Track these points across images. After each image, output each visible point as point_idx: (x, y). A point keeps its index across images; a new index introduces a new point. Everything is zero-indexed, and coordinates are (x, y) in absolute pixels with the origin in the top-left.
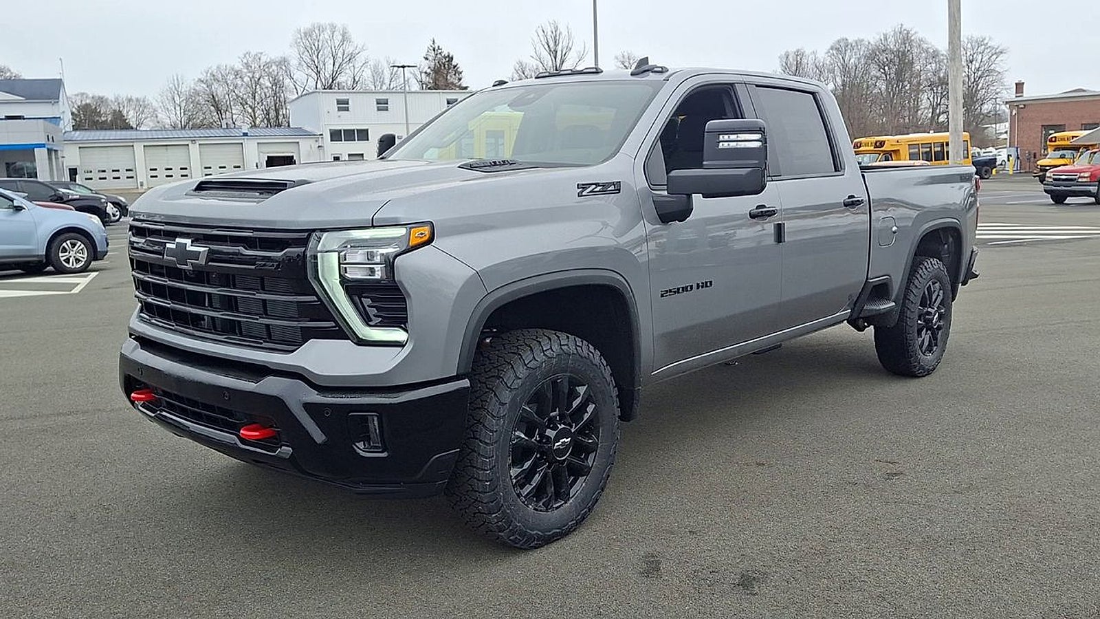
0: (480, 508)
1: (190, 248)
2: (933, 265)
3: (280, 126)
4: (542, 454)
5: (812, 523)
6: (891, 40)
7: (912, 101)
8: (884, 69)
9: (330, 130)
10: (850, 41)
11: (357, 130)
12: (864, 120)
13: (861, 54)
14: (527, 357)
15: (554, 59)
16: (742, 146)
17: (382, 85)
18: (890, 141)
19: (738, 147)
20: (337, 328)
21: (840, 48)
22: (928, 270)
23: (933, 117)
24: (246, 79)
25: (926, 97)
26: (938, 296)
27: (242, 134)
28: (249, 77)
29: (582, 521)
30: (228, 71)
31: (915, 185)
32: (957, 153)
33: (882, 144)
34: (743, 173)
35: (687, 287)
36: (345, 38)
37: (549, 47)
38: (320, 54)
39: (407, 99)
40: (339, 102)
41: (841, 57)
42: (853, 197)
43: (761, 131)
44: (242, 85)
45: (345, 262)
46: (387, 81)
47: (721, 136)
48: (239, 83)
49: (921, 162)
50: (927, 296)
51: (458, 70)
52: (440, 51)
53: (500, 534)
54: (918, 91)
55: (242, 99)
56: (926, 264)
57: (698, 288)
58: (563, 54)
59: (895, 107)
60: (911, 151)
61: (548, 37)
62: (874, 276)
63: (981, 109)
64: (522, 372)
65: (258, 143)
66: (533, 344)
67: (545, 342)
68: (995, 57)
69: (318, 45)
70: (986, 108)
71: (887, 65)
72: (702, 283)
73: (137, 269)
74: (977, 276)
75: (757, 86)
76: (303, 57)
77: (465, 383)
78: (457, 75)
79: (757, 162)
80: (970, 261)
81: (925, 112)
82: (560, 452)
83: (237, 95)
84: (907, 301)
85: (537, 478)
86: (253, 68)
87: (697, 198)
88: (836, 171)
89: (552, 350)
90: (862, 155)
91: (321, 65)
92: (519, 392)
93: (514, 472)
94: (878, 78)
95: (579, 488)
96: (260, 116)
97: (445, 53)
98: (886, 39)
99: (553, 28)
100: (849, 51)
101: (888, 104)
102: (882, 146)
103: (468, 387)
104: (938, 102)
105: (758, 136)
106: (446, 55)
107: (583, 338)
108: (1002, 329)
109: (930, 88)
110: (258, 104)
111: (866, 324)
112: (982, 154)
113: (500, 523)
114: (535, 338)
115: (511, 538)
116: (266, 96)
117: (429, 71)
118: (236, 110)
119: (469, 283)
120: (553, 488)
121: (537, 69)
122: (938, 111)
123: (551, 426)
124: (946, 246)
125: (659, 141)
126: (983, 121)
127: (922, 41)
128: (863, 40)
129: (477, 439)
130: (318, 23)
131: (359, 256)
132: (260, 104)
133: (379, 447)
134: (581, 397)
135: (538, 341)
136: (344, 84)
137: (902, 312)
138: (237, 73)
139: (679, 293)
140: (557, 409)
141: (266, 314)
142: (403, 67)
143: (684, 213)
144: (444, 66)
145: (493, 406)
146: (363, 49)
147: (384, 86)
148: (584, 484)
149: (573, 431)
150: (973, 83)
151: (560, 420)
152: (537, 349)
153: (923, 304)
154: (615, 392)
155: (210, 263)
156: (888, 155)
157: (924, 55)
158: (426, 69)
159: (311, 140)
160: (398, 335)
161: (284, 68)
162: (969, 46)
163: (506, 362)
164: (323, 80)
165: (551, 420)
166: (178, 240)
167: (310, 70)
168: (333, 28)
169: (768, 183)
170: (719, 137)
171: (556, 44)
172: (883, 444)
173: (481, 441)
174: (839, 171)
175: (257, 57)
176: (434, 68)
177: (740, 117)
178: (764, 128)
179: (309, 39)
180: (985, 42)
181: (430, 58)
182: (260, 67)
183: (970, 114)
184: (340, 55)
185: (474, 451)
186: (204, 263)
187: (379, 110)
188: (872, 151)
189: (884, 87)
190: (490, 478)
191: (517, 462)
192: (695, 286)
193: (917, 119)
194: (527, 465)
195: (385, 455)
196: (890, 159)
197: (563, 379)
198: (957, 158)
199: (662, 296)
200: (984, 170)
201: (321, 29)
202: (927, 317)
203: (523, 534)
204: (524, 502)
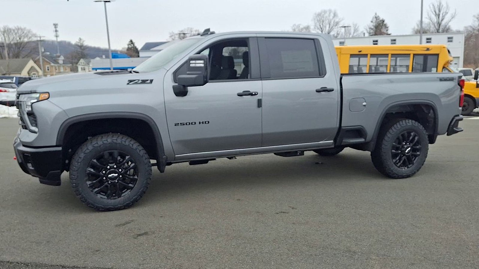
15: (438, 18)
35: (192, 123)
36: (335, 15)
37: (436, 12)
38: (323, 23)
42: (326, 88)
45: (27, 104)
52: (378, 18)
58: (443, 15)
61: (436, 8)
62: (347, 126)
64: (90, 147)
67: (105, 138)
69: (323, 20)
75: (266, 38)
76: (316, 25)
77: (60, 149)
78: (386, 28)
80: (450, 123)
82: (112, 178)
91: (324, 28)
93: (89, 182)
99: (438, 3)
106: (381, 20)
115: (88, 205)
119: (59, 114)
121: (428, 23)
124: (430, 114)
130: (324, 9)
135: (102, 137)
139: (186, 125)
144: (380, 25)
145: (76, 158)
148: (129, 192)
152: (99, 140)
158: (372, 27)
168: (330, 11)
171: (439, 11)
176: (375, 26)
179: (320, 17)
181: (374, 21)
184: (332, 23)
190: (75, 183)
192: (197, 123)
195: (33, 168)
199: (175, 125)
201: (325, 12)
203: (93, 205)
204: (94, 194)
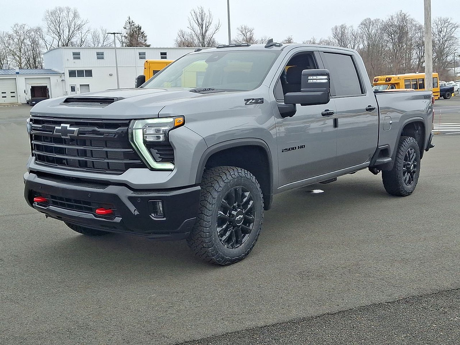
0: (204, 245)
1: (69, 128)
2: (410, 141)
3: (36, 68)
4: (230, 222)
5: (352, 254)
6: (395, 19)
7: (407, 54)
8: (391, 36)
9: (69, 70)
10: (371, 20)
11: (85, 71)
12: (380, 66)
13: (378, 27)
14: (224, 177)
15: (201, 29)
16: (319, 82)
17: (98, 44)
18: (394, 78)
19: (317, 82)
20: (142, 163)
21: (366, 24)
22: (408, 142)
23: (419, 64)
24: (16, 40)
25: (415, 52)
26: (413, 156)
27: (15, 73)
28: (17, 38)
29: (248, 254)
30: (4, 35)
31: (405, 100)
32: (429, 84)
33: (390, 79)
34: (320, 94)
35: (293, 148)
36: (76, 15)
37: (198, 22)
38: (60, 25)
39: (117, 52)
40: (74, 54)
41: (367, 30)
42: (370, 106)
43: (327, 74)
44: (13, 43)
45: (146, 133)
46: (101, 41)
47: (309, 77)
48: (11, 42)
49: (412, 89)
50: (408, 156)
51: (145, 35)
52: (133, 24)
53: (213, 257)
54: (410, 49)
55: (13, 52)
56: (407, 140)
57: (299, 148)
58: (207, 26)
59: (398, 58)
60: (405, 83)
61: (198, 16)
62: (382, 145)
63: (446, 59)
64: (222, 184)
65: (25, 78)
66: (227, 172)
67: (231, 171)
68: (454, 29)
69: (59, 20)
70: (450, 58)
71: (393, 34)
72: (300, 146)
73: (34, 140)
74: (433, 147)
75: (324, 52)
76: (51, 27)
77: (199, 188)
78: (144, 38)
79: (325, 89)
80: (430, 139)
81: (415, 61)
82: (239, 221)
83: (10, 50)
84: (398, 158)
85: (228, 234)
86: (20, 33)
87: (298, 106)
88: (362, 93)
89: (235, 175)
90: (379, 86)
91: (62, 32)
92: (221, 193)
93: (219, 229)
94: (388, 41)
95: (246, 238)
96: (24, 62)
97: (136, 25)
98: (392, 19)
99: (200, 11)
100: (371, 25)
101: (393, 56)
102: (390, 81)
103: (200, 190)
104: (422, 55)
105: (326, 77)
106: (137, 26)
107: (248, 171)
108: (448, 175)
109: (417, 47)
110: (23, 55)
111: (378, 171)
112: (447, 85)
113: (213, 252)
114: (227, 169)
115: (217, 260)
116: (28, 50)
117: (126, 35)
118: (10, 58)
119: (200, 143)
120: (235, 238)
121: (191, 34)
122: (422, 60)
123: (234, 209)
124: (417, 131)
125: (280, 79)
126: (448, 66)
127: (413, 20)
128: (379, 20)
129: (203, 214)
130: (59, 7)
131: (151, 131)
132: (24, 55)
133: (162, 216)
134: (247, 197)
135: (228, 171)
136: (76, 43)
137: (395, 164)
138: (10, 37)
139: (290, 150)
140: (237, 202)
141: (107, 157)
142: (114, 34)
143: (292, 113)
144: (136, 33)
145: (210, 199)
146: (87, 22)
147: (100, 44)
148: (248, 237)
149: (244, 212)
150: (442, 44)
151: (238, 207)
152: (228, 173)
153: (406, 159)
154: (262, 196)
155: (80, 135)
156: (393, 86)
157: (414, 28)
158: (125, 34)
159: (58, 76)
160: (170, 166)
161: (39, 33)
162: (439, 23)
163: (215, 180)
164: (63, 41)
165: (234, 207)
166: (62, 125)
167: (55, 35)
168: (68, 10)
169: (330, 99)
170: (308, 77)
171: (202, 20)
172: (385, 224)
173: (205, 214)
174: (363, 94)
175: (22, 27)
176: (130, 33)
177: (317, 68)
178: (329, 74)
179: (54, 16)
180: (449, 21)
181: (128, 28)
182: (24, 33)
183: (440, 62)
184: (73, 26)
185: (201, 219)
186: (76, 135)
187: (98, 58)
188: (384, 83)
189: (391, 46)
190: (209, 232)
191: (220, 225)
192: (297, 148)
193: (410, 65)
194: (224, 227)
195: (165, 219)
196: (394, 88)
197: (239, 188)
198: (429, 87)
199: (283, 151)
200: (447, 94)
201: (61, 10)
202: (408, 166)
203: (223, 258)
204: (223, 244)
